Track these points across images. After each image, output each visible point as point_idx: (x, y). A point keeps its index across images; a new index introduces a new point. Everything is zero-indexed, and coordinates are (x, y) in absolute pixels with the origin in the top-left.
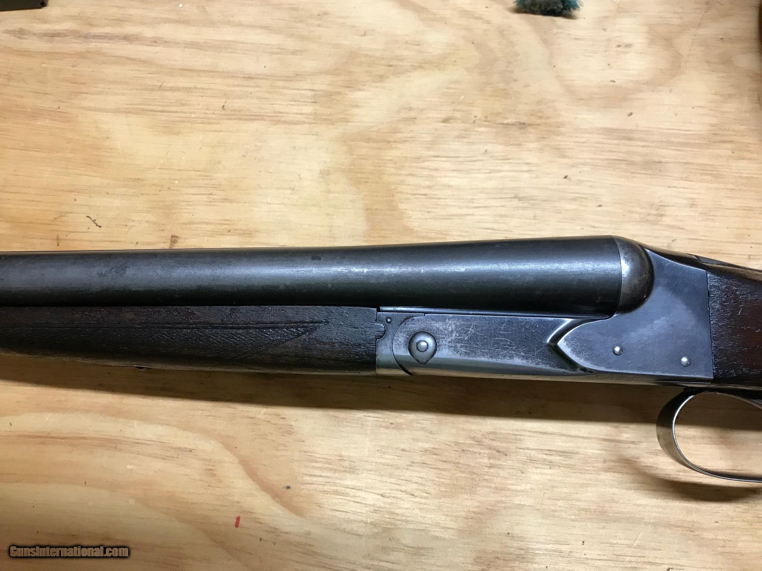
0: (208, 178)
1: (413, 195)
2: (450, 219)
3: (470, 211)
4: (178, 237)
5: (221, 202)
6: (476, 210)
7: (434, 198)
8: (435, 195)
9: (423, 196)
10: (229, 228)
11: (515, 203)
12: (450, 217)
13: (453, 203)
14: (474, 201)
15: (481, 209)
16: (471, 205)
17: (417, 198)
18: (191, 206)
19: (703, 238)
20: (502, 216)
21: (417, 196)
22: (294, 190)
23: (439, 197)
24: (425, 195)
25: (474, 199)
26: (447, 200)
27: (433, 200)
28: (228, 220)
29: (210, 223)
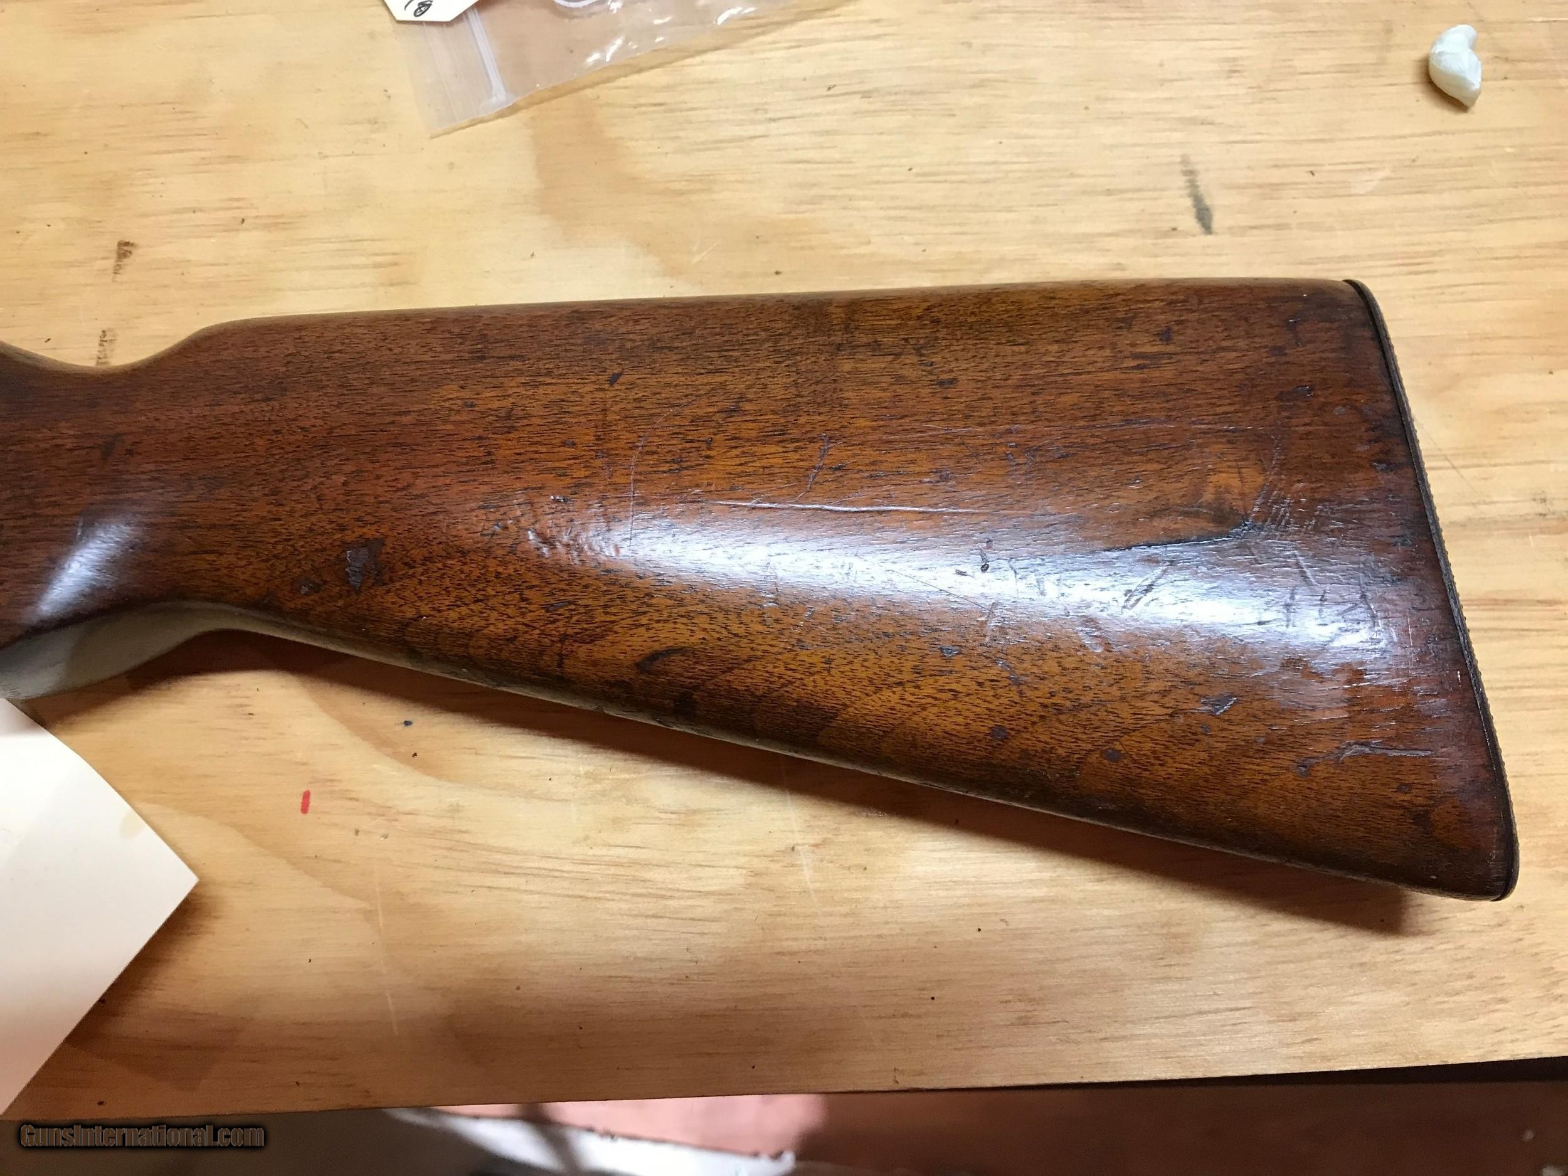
0: (187, 115)
1: (635, 107)
2: (718, 149)
3: (761, 129)
4: (132, 245)
5: (220, 163)
6: (773, 125)
7: (681, 110)
8: (682, 102)
9: (658, 108)
10: (243, 216)
11: (856, 102)
12: (718, 144)
13: (723, 117)
14: (766, 107)
15: (781, 123)
16: (760, 116)
17: (644, 113)
18: (156, 177)
19: (1258, 137)
20: (827, 133)
21: (644, 109)
22: (376, 123)
23: (690, 105)
24: (661, 104)
25: (766, 103)
26: (710, 111)
27: (678, 114)
28: (237, 200)
29: (201, 210)
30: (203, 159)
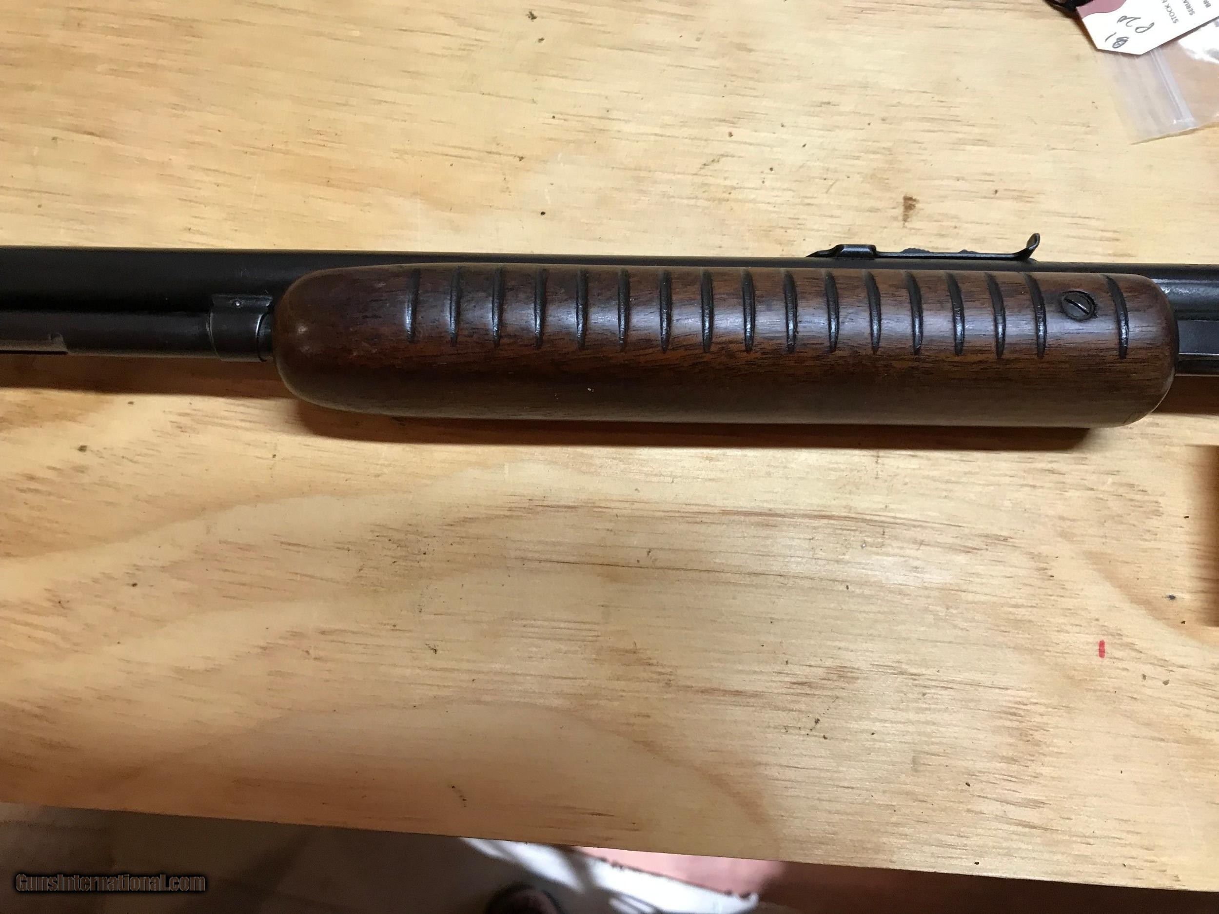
0: (944, 104)
4: (915, 200)
5: (973, 145)
10: (996, 188)
22: (1088, 127)
28: (990, 174)
29: (963, 179)
30: (960, 139)
